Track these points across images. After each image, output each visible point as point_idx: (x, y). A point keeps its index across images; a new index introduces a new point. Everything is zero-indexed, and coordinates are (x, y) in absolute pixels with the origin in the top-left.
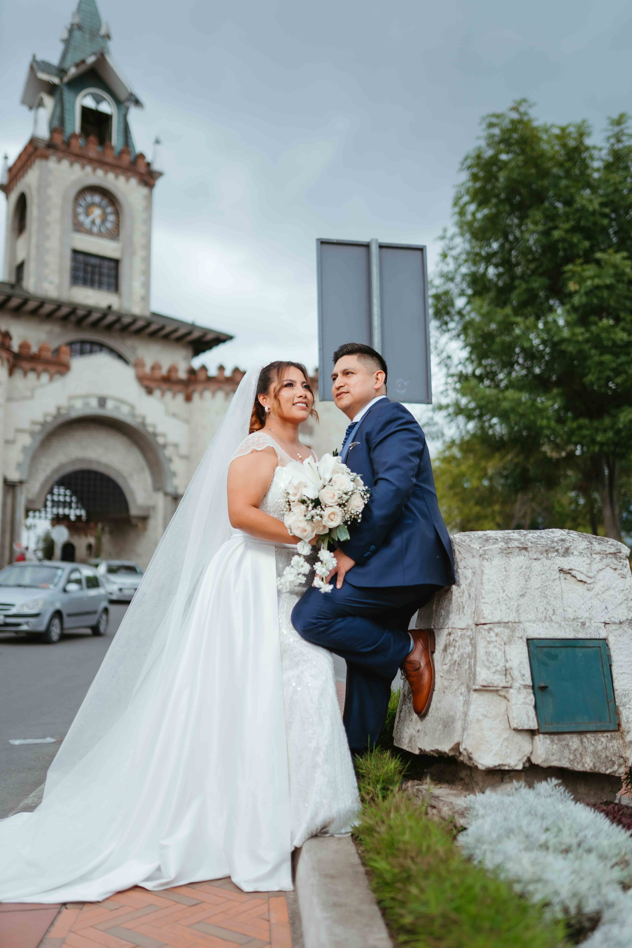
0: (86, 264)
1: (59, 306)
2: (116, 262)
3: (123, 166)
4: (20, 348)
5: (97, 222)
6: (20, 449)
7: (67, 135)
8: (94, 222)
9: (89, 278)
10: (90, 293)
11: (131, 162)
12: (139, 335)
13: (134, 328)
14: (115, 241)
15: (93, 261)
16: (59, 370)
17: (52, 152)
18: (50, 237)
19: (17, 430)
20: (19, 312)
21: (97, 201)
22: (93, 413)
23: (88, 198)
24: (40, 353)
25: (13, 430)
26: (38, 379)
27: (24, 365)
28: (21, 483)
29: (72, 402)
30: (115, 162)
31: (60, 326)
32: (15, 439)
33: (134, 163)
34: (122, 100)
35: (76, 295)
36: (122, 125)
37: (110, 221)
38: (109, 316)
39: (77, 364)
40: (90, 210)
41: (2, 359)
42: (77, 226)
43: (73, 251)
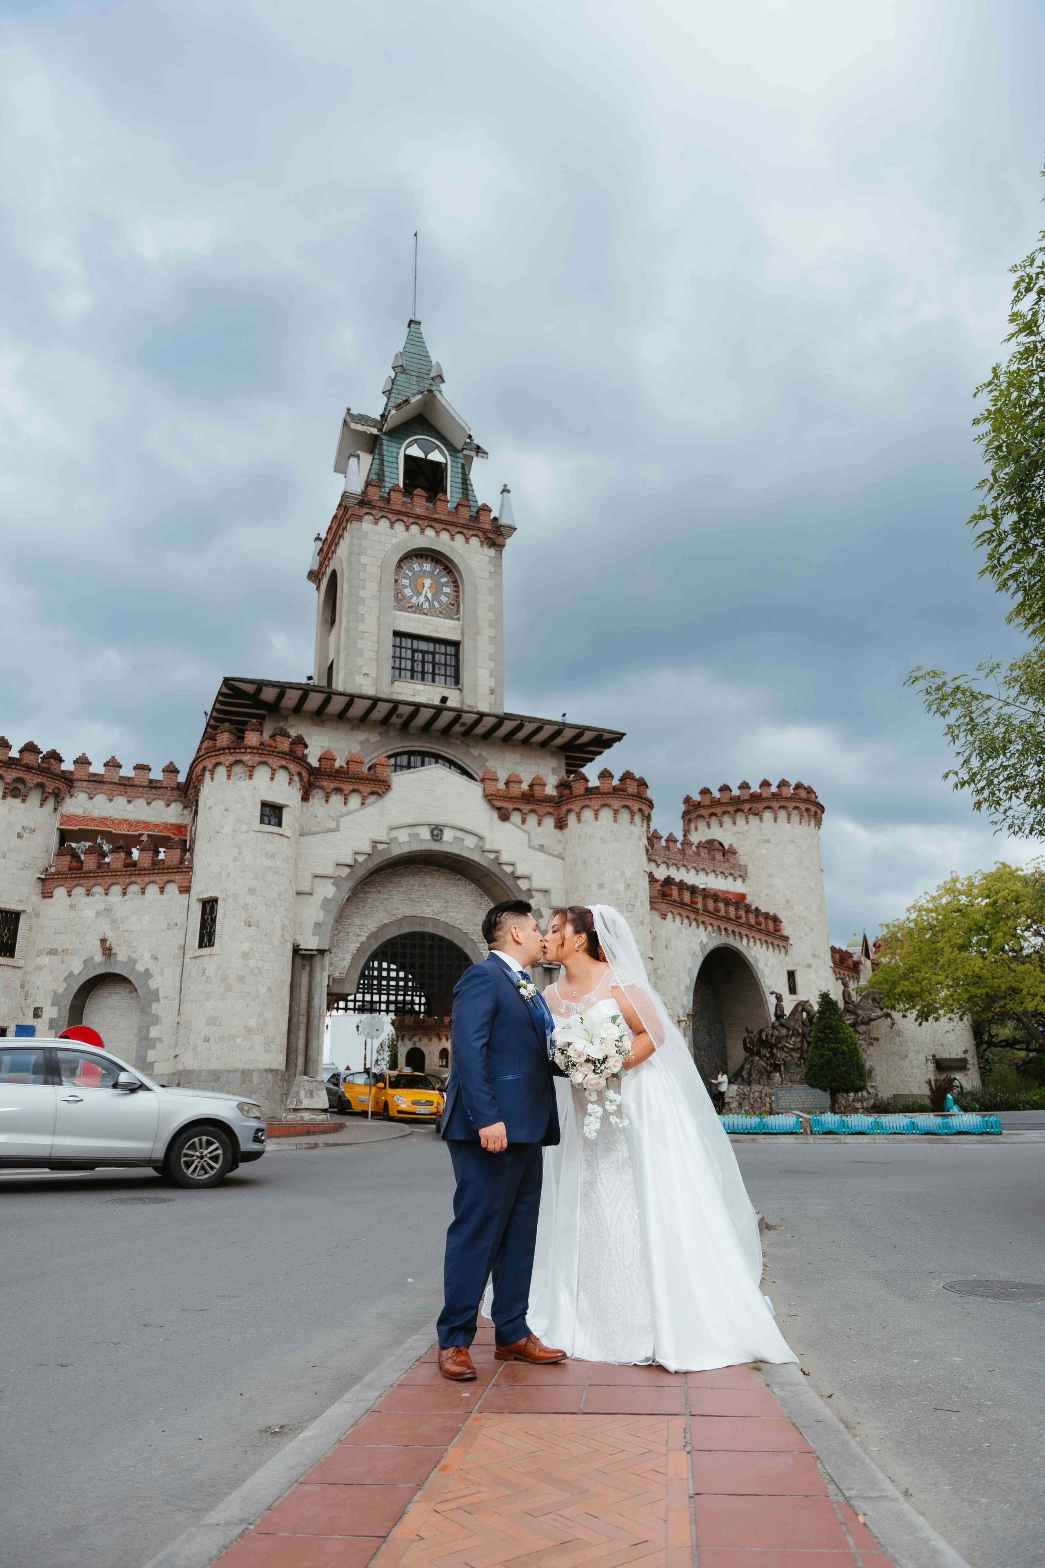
0: (414, 651)
1: (375, 701)
2: (456, 644)
3: (461, 521)
4: (320, 760)
5: (430, 596)
6: (319, 903)
7: (387, 490)
8: (426, 596)
9: (420, 669)
10: (420, 687)
11: (471, 516)
12: (489, 740)
13: (480, 730)
14: (453, 619)
15: (423, 646)
16: (375, 789)
17: (368, 511)
18: (366, 616)
19: (315, 876)
20: (319, 716)
21: (429, 569)
22: (424, 848)
23: (416, 567)
24: (348, 768)
25: (309, 876)
26: (345, 803)
27: (325, 784)
28: (322, 952)
29: (394, 834)
30: (450, 519)
31: (380, 733)
32: (312, 889)
33: (476, 518)
34: (460, 448)
35: (400, 690)
36: (460, 475)
37: (446, 594)
38: (445, 713)
39: (401, 781)
40: (419, 581)
41: (290, 773)
42: (401, 602)
43: (396, 634)
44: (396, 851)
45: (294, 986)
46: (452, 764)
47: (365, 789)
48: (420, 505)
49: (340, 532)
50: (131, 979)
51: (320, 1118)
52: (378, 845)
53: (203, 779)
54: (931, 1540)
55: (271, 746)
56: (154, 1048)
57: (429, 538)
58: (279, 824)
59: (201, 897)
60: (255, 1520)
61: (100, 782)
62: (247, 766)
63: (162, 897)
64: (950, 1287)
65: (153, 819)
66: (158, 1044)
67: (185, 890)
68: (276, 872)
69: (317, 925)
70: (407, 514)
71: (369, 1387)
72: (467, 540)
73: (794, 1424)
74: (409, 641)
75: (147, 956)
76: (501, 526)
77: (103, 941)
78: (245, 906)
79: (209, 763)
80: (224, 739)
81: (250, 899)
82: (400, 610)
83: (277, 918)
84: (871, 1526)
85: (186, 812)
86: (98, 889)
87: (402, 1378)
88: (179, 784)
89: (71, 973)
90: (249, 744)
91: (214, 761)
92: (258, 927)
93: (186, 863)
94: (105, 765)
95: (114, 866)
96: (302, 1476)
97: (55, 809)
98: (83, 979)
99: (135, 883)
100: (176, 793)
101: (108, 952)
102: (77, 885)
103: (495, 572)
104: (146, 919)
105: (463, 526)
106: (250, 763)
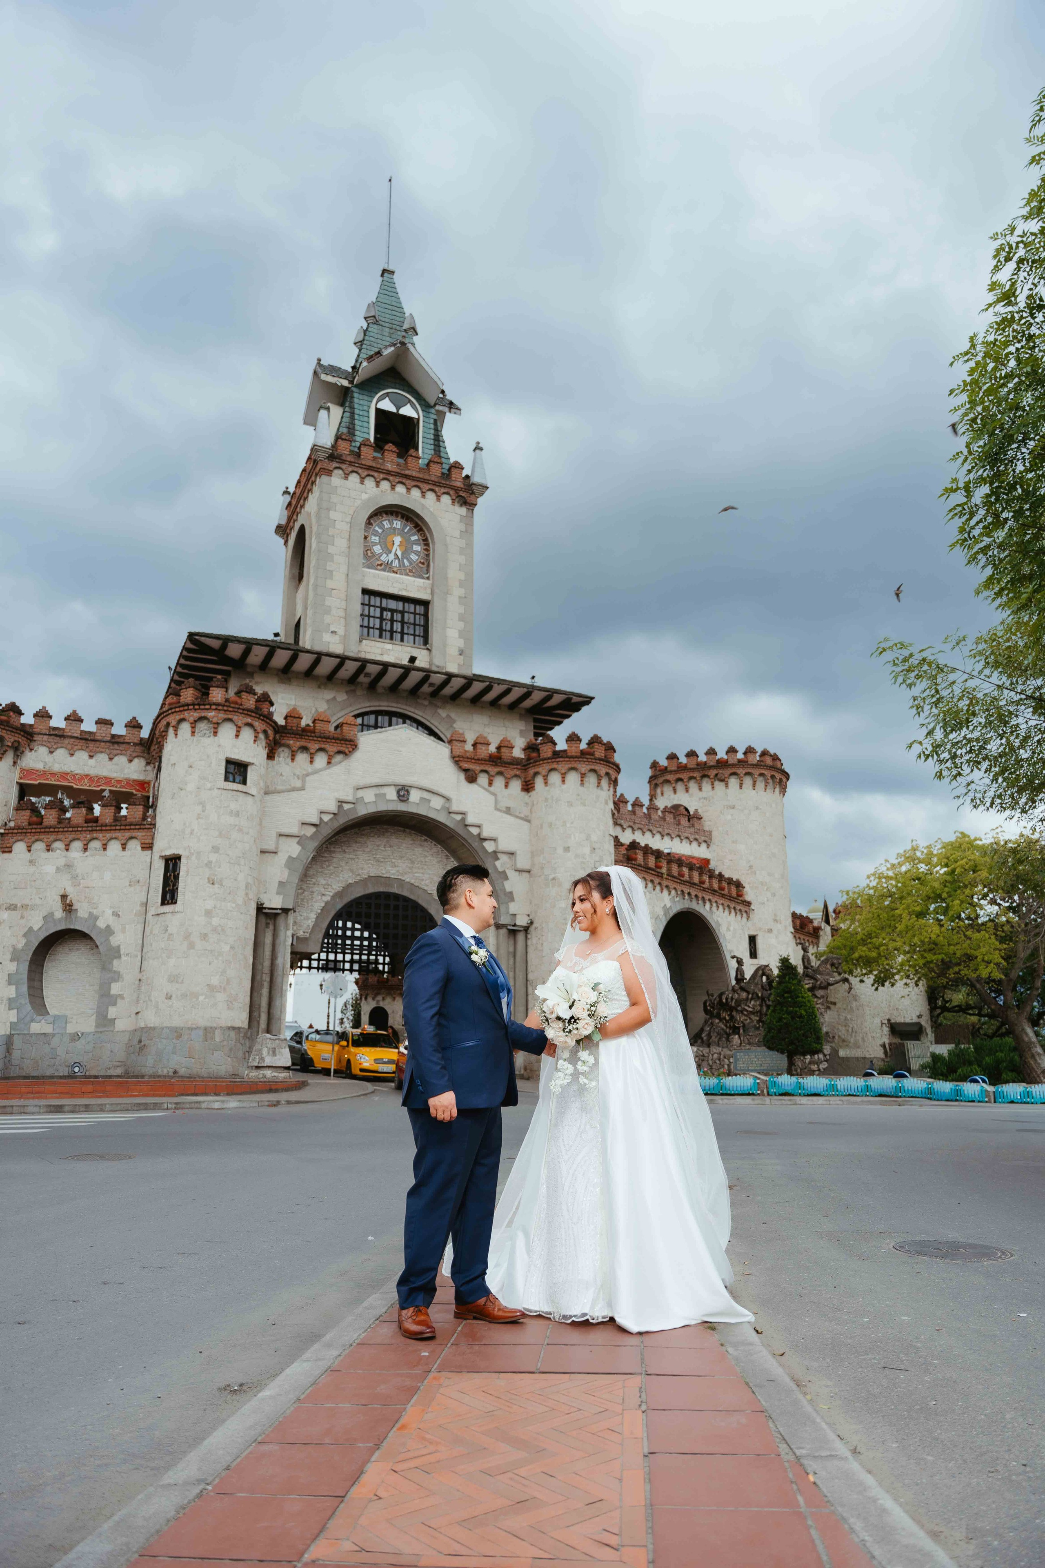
0: (383, 609)
1: (343, 659)
2: (426, 604)
3: (433, 479)
4: (286, 718)
5: (399, 553)
6: (284, 862)
7: (358, 444)
8: (396, 554)
9: (388, 628)
10: (389, 646)
11: (443, 474)
12: (457, 701)
13: (448, 691)
14: (423, 578)
15: (393, 605)
16: (342, 749)
17: (337, 465)
18: (334, 573)
19: (280, 835)
20: (286, 674)
21: (399, 527)
22: (390, 809)
23: (386, 524)
24: (314, 726)
25: (274, 835)
26: (311, 762)
27: (291, 742)
28: (286, 911)
29: (360, 794)
30: (421, 476)
31: (347, 692)
32: (277, 848)
33: (447, 475)
34: (432, 403)
35: (368, 649)
36: (432, 431)
37: (416, 553)
38: (413, 673)
39: (368, 740)
40: (389, 539)
41: (255, 730)
42: (371, 560)
43: (365, 592)
44: (362, 811)
45: (257, 945)
46: (420, 724)
47: (332, 748)
48: (391, 460)
49: (309, 486)
50: (92, 935)
51: (283, 1075)
52: (344, 805)
53: (166, 735)
54: (878, 1499)
55: (236, 703)
56: (115, 1004)
57: (400, 495)
58: (244, 782)
59: (163, 854)
60: (214, 1480)
61: (61, 736)
62: (211, 722)
63: (124, 853)
64: (900, 1247)
65: (114, 775)
66: (119, 1000)
67: (148, 846)
68: (240, 830)
69: (281, 883)
70: (377, 470)
71: (329, 1346)
72: (438, 498)
73: (747, 1384)
74: (378, 599)
75: (109, 912)
76: (473, 484)
77: (64, 897)
78: (209, 864)
79: (173, 719)
80: (188, 695)
81: (213, 857)
82: (369, 568)
83: (241, 877)
84: (821, 1486)
85: (149, 768)
86: (58, 845)
87: (361, 1337)
88: (142, 739)
89: (31, 928)
90: (214, 700)
91: (178, 717)
92: (222, 885)
93: (149, 820)
94: (66, 719)
95: (75, 821)
96: (260, 1435)
97: (15, 763)
98: (43, 935)
99: (97, 839)
100: (138, 748)
101: (68, 907)
102: (37, 840)
103: (466, 531)
104: (108, 876)
105: (435, 484)
106: (215, 720)
